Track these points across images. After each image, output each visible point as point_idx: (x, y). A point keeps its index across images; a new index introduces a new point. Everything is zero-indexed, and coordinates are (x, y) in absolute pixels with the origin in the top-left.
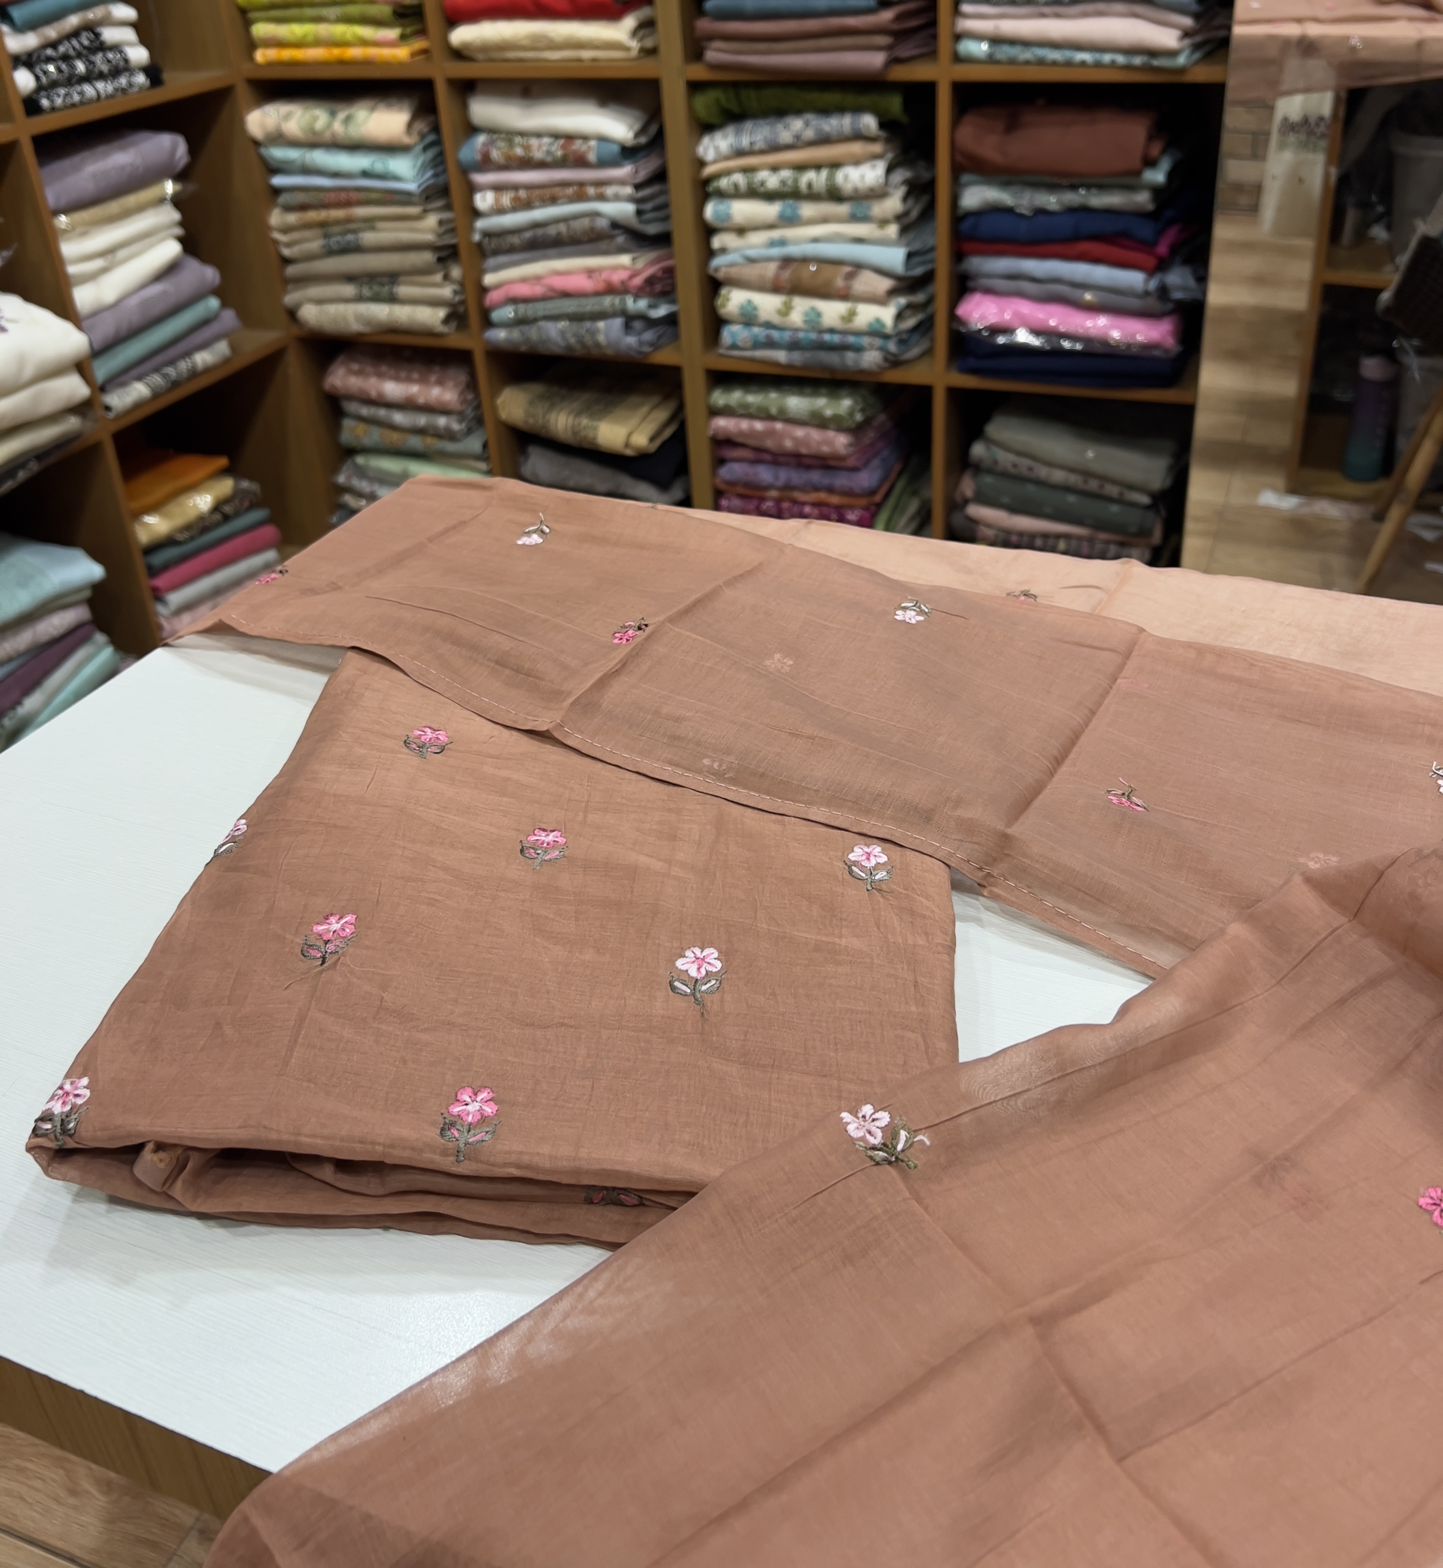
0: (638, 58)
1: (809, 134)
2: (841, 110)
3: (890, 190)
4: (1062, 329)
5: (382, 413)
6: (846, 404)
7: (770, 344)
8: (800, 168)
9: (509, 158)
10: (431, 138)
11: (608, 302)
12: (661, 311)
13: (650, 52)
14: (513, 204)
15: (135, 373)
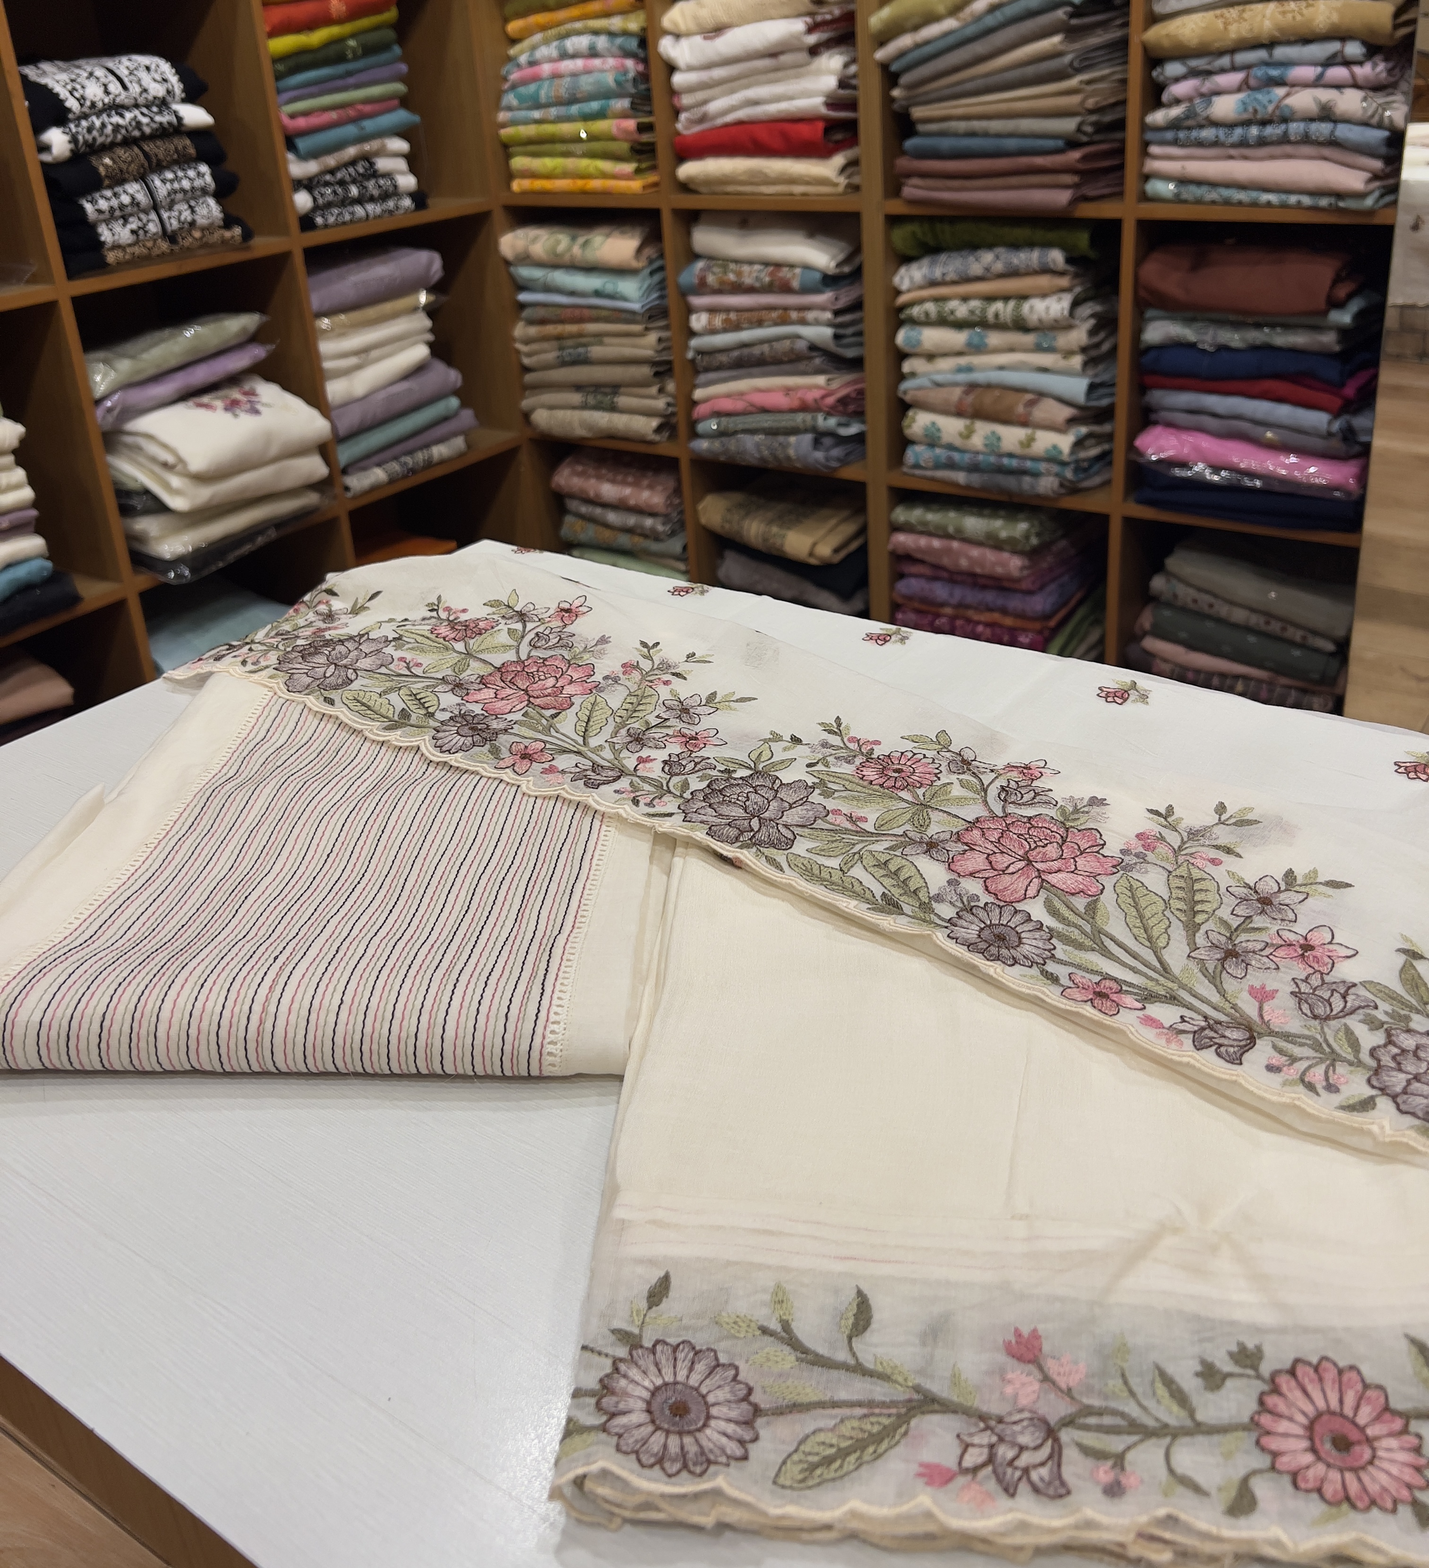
0: (844, 193)
1: (999, 267)
2: (1031, 245)
3: (1077, 322)
4: (1243, 466)
5: (598, 511)
6: (1022, 526)
7: (951, 465)
8: (990, 298)
9: (722, 282)
10: (656, 264)
11: (800, 418)
12: (853, 429)
13: (854, 188)
14: (724, 326)
15: (375, 459)
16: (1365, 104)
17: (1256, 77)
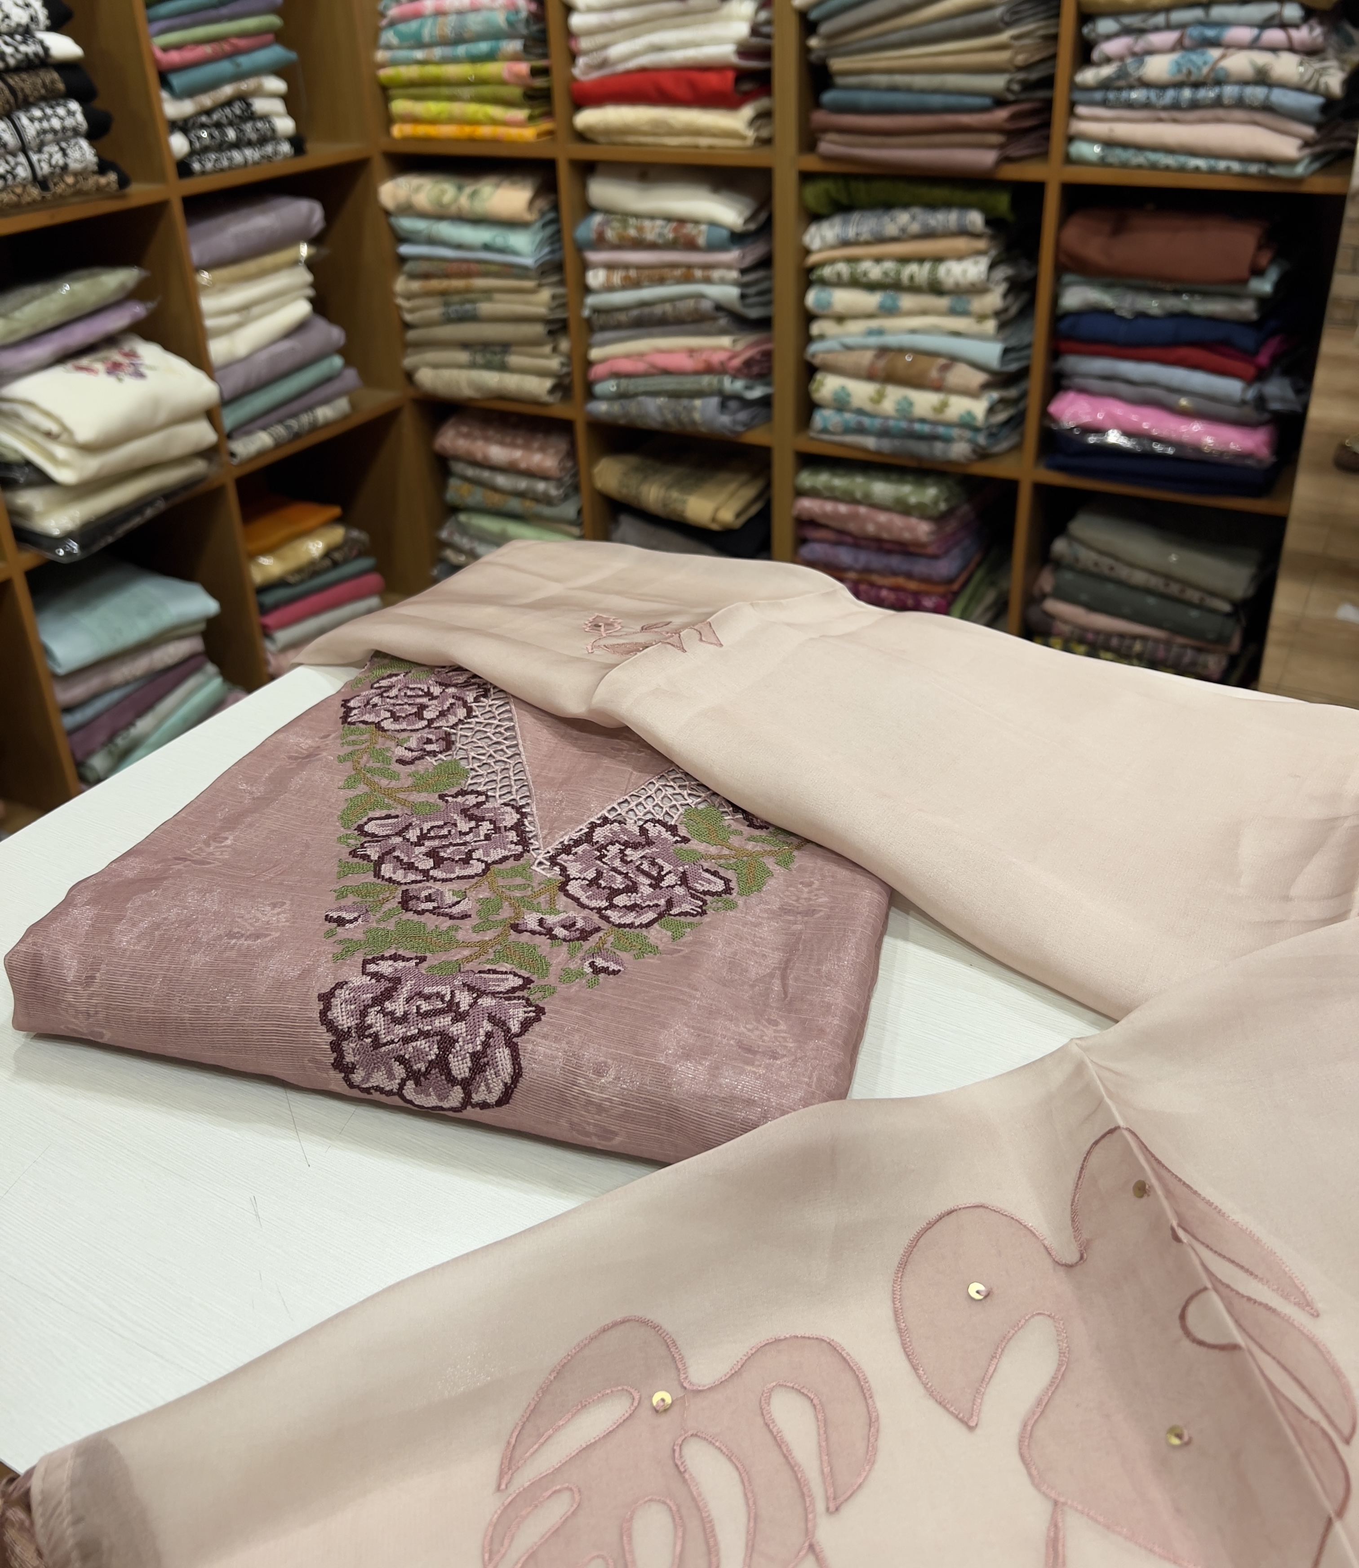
0: (753, 147)
1: (915, 228)
2: (948, 205)
3: (992, 286)
4: (1155, 432)
5: (486, 474)
6: (931, 493)
7: (861, 430)
8: (904, 260)
9: (623, 238)
10: (551, 216)
11: (706, 381)
12: (757, 393)
13: (766, 142)
14: (624, 283)
15: (260, 422)
16: (1301, 69)
17: (1191, 37)
